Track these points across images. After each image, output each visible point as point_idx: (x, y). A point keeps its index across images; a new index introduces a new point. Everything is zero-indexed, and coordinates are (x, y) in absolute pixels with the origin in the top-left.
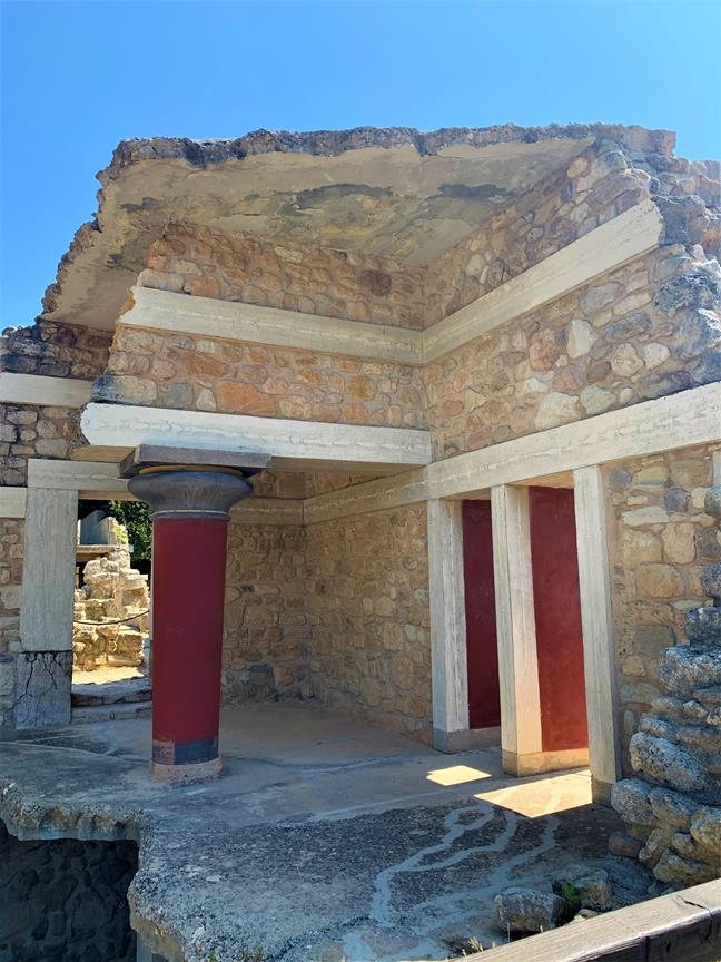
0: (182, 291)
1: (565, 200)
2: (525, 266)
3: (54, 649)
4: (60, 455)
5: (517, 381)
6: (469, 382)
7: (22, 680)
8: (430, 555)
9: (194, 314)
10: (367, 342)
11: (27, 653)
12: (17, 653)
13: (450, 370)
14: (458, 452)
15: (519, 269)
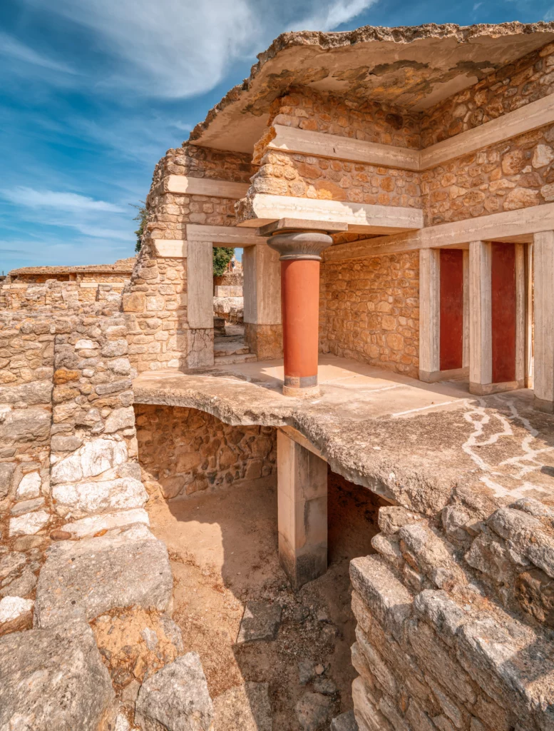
0: (298, 127)
1: (535, 71)
2: (501, 112)
3: (204, 327)
4: (201, 222)
5: (491, 181)
6: (454, 181)
7: (190, 343)
8: (421, 279)
9: (306, 141)
10: (392, 157)
11: (191, 329)
12: (186, 329)
13: (439, 174)
14: (443, 221)
15: (496, 114)
